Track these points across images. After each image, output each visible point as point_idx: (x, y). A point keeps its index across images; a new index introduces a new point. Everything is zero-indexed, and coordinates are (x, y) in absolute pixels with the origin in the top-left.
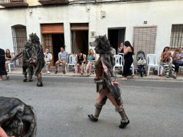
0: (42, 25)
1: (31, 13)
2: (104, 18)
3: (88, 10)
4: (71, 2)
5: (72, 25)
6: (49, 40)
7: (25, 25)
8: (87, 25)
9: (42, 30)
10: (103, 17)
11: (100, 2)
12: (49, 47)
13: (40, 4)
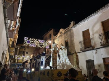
0: (104, 59)
7: (93, 60)
13: (101, 47)
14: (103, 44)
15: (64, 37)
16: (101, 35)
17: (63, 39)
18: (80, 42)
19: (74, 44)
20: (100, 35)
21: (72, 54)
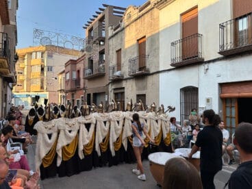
0: (222, 85)
1: (207, 69)
6: (231, 107)
7: (197, 86)
9: (221, 92)
12: (231, 118)
13: (221, 56)
14: (225, 48)
15: (136, 30)
16: (224, 25)
17: (134, 37)
18: (173, 44)
19: (158, 48)
20: (222, 26)
21: (153, 74)
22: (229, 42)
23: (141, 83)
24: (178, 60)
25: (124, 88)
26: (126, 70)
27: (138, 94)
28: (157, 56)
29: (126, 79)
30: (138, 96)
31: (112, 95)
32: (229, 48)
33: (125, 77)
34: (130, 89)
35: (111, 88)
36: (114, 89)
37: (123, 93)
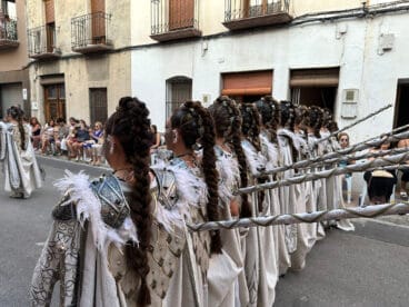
0: (225, 76)
1: (206, 50)
2: (386, 54)
3: (343, 33)
4: (297, 18)
5: (294, 73)
7: (190, 76)
8: (335, 71)
9: (223, 86)
10: (386, 50)
11: (378, 12)
14: (232, 17)
18: (153, 1)
21: (119, 51)
22: (237, 8)
23: (97, 67)
24: (163, 30)
25: (63, 75)
26: (66, 40)
27: (92, 86)
28: (127, 18)
29: (67, 58)
30: (92, 90)
31: (36, 89)
32: (237, 17)
33: (65, 54)
34: (76, 76)
35: (34, 74)
36: (43, 77)
37: (62, 85)
